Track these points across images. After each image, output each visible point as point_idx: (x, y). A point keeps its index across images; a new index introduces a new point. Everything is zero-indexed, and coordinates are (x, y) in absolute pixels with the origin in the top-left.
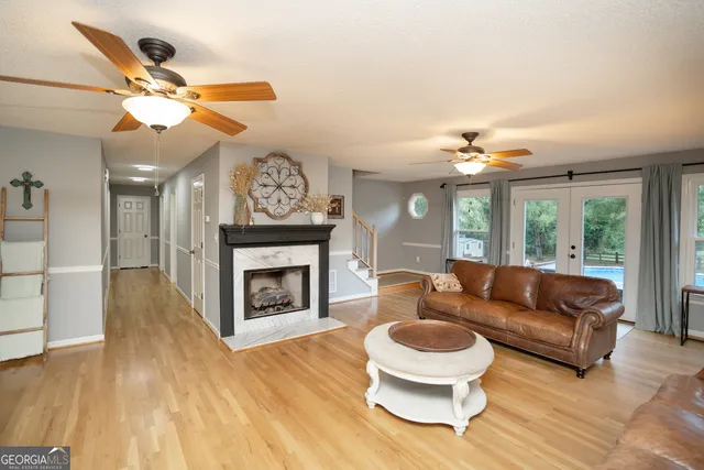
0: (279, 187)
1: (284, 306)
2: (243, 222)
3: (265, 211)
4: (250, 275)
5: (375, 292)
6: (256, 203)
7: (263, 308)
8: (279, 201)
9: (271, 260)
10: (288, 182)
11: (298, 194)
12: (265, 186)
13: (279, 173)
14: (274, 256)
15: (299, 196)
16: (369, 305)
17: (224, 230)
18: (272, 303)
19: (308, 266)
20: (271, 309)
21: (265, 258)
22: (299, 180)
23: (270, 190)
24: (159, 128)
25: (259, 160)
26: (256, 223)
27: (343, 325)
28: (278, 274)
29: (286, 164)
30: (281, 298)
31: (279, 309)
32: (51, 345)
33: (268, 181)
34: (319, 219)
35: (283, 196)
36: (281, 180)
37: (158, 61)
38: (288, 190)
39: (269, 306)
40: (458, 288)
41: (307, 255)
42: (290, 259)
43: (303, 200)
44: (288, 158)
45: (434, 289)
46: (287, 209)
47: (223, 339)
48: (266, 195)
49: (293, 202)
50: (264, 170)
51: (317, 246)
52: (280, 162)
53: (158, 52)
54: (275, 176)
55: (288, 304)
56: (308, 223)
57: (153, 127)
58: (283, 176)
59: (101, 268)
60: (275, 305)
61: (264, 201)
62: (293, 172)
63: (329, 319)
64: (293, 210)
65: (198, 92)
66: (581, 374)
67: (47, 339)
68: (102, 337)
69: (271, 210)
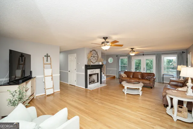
0: (94, 57)
3: (92, 62)
4: (90, 75)
5: (105, 79)
7: (91, 82)
9: (93, 72)
10: (95, 56)
15: (97, 59)
16: (105, 82)
17: (85, 66)
19: (98, 73)
21: (92, 71)
22: (97, 56)
23: (92, 57)
25: (91, 51)
27: (106, 85)
29: (95, 52)
30: (93, 80)
32: (55, 91)
34: (101, 63)
35: (95, 59)
37: (105, 40)
38: (95, 57)
40: (126, 76)
41: (98, 71)
42: (95, 72)
44: (95, 51)
45: (122, 77)
46: (95, 61)
47: (86, 89)
50: (92, 53)
51: (100, 69)
53: (105, 38)
54: (93, 55)
55: (94, 82)
56: (99, 64)
59: (59, 75)
61: (92, 60)
62: (96, 54)
63: (102, 84)
64: (96, 62)
66: (151, 88)
69: (93, 61)
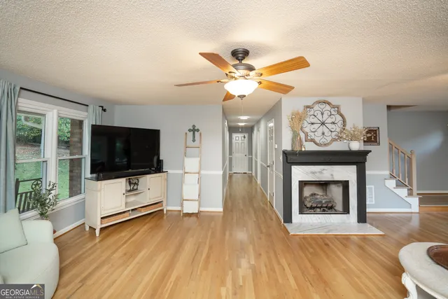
0: (323, 124)
1: (328, 208)
2: (297, 149)
3: (312, 140)
4: (303, 184)
5: (414, 209)
6: (306, 135)
7: (312, 208)
8: (323, 134)
9: (318, 174)
10: (330, 120)
11: (338, 128)
12: (312, 124)
13: (322, 114)
14: (320, 172)
15: (338, 130)
17: (285, 153)
18: (319, 205)
19: (348, 181)
20: (318, 210)
21: (313, 173)
22: (339, 118)
23: (316, 126)
24: (242, 97)
25: (308, 107)
26: (307, 149)
27: (382, 233)
28: (324, 185)
29: (328, 107)
30: (326, 202)
31: (324, 211)
32: (202, 209)
33: (315, 120)
34: (356, 146)
35: (326, 131)
36: (324, 119)
37: (240, 60)
38: (330, 126)
39: (317, 207)
41: (347, 173)
42: (332, 175)
43: (341, 132)
44: (329, 104)
46: (329, 139)
47: (285, 224)
48: (314, 130)
49: (334, 133)
50: (312, 113)
51: (355, 166)
52: (322, 107)
53: (240, 55)
54: (320, 116)
55: (331, 208)
56: (347, 149)
57: (238, 96)
58: (325, 116)
59: (221, 173)
60: (322, 207)
61: (312, 134)
62: (333, 113)
63: (368, 225)
64: (334, 140)
65: (261, 72)
67: (200, 206)
68: (221, 210)
69: (317, 140)
